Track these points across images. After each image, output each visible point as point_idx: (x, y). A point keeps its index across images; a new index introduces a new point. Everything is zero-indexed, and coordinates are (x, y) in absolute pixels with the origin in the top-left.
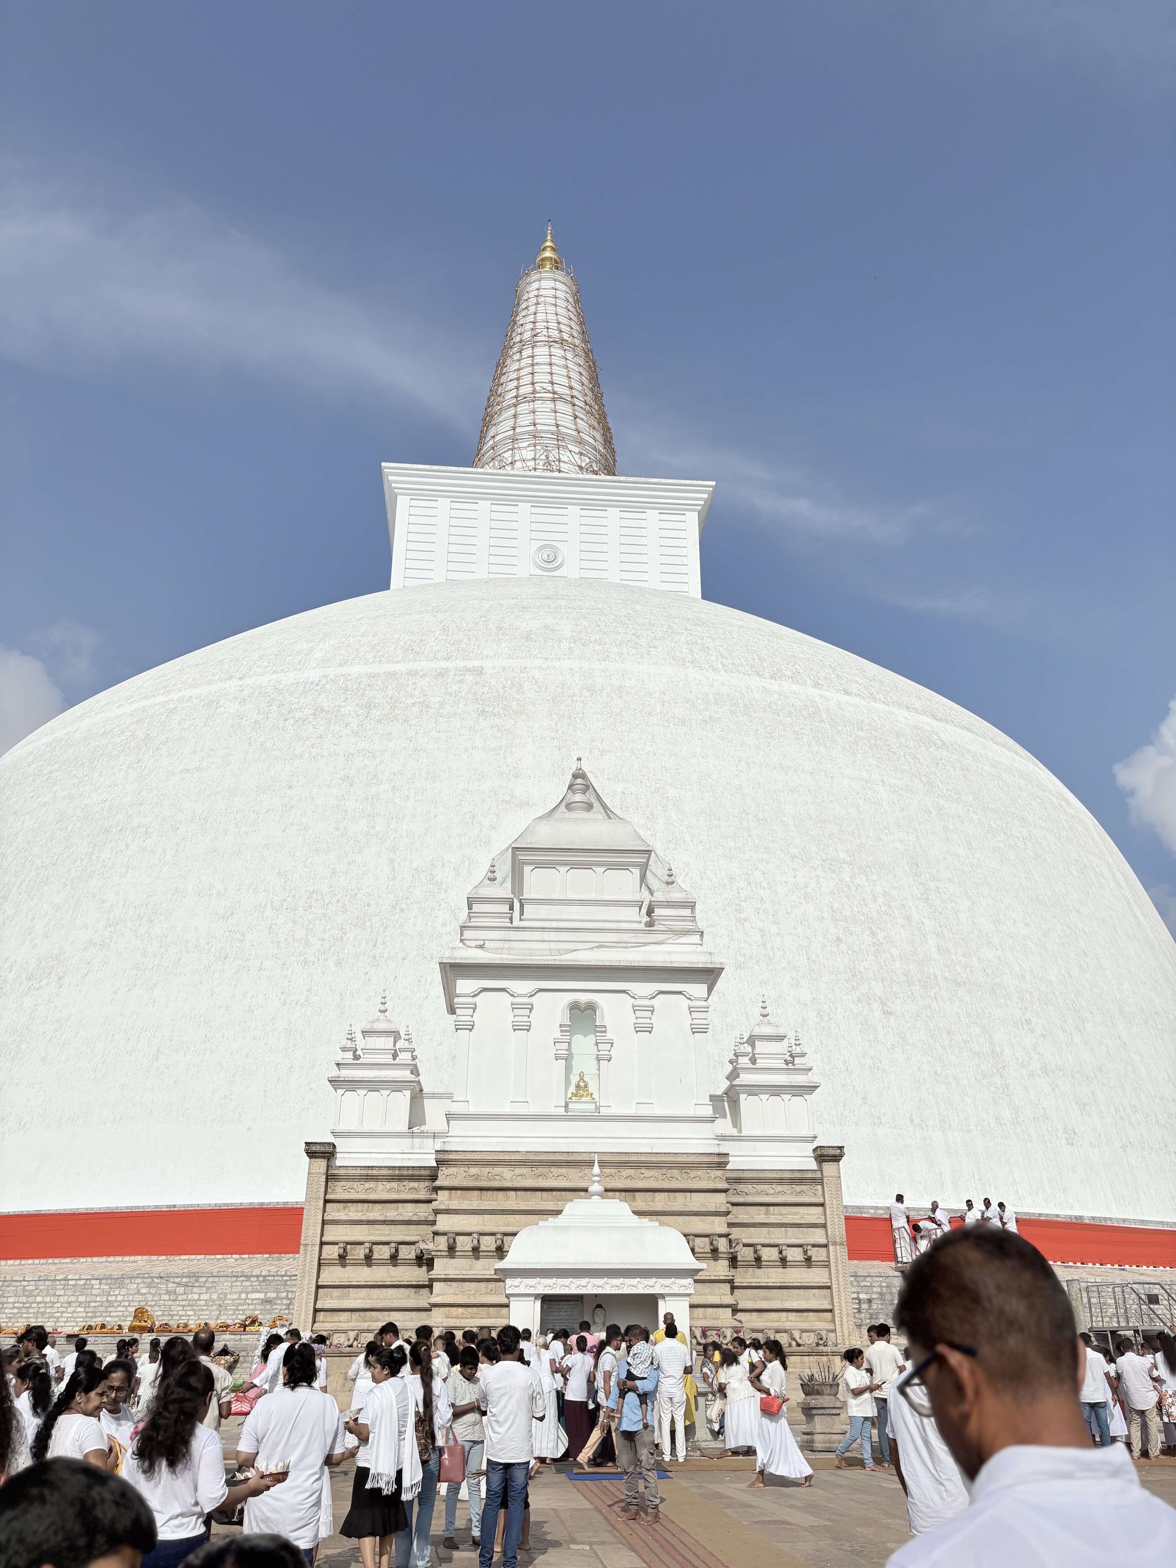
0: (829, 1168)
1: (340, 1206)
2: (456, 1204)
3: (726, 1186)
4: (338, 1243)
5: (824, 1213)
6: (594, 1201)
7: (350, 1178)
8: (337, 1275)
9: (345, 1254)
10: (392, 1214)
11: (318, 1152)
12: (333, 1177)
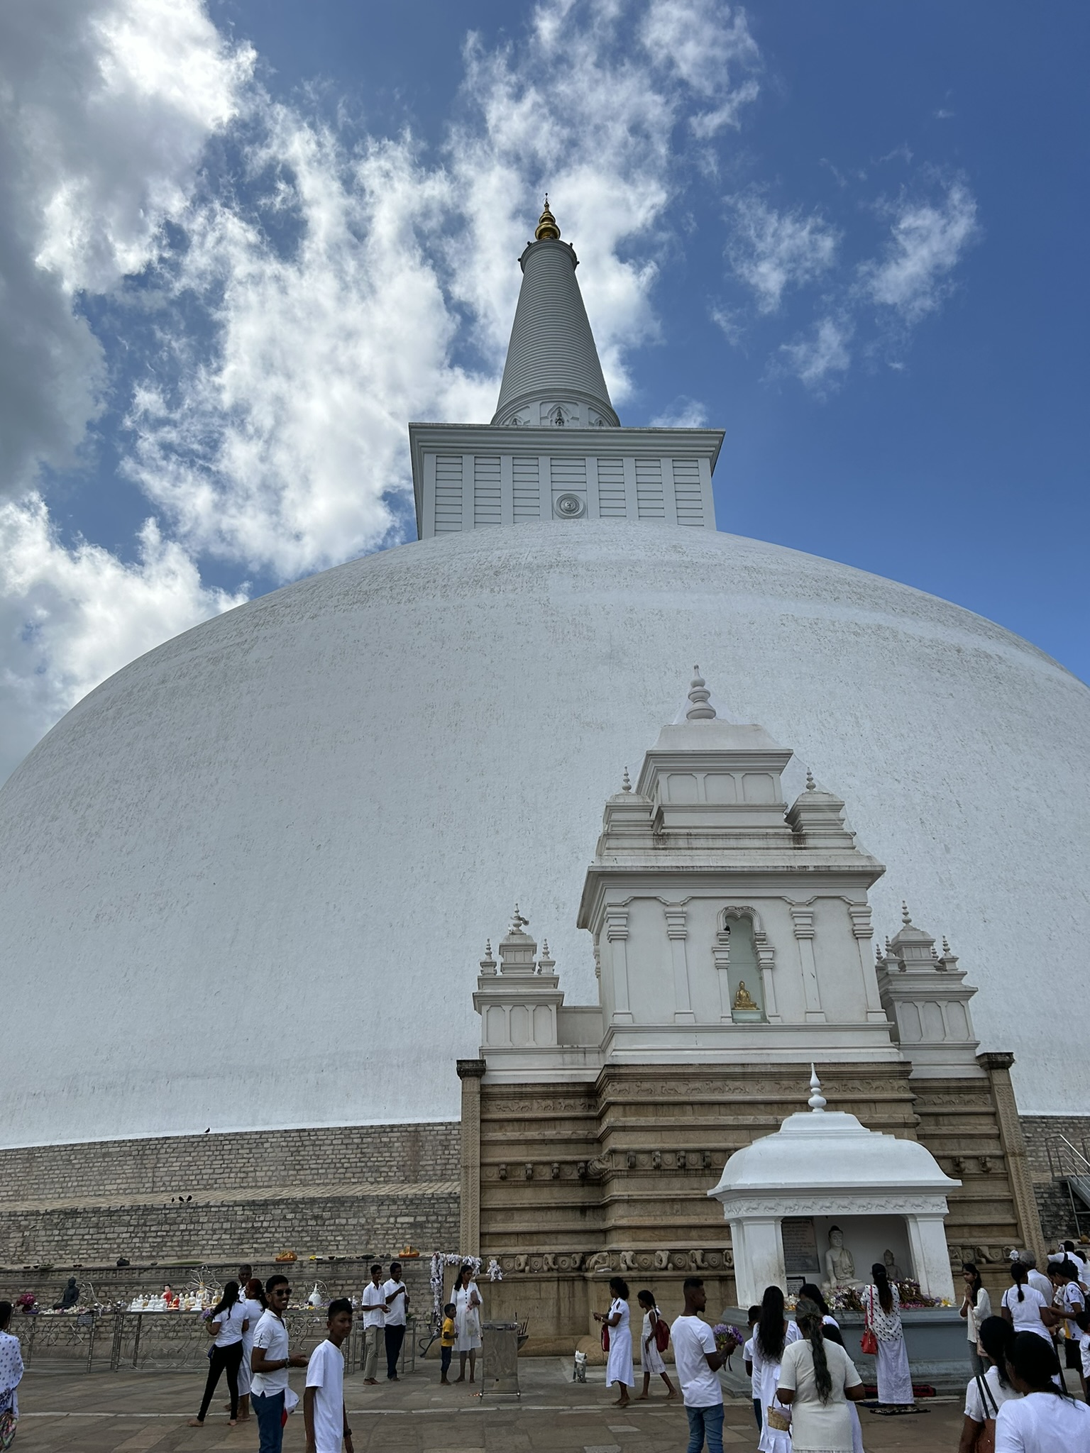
0: (998, 1076)
1: (496, 1126)
2: (632, 1121)
3: (912, 1096)
4: (497, 1165)
5: (997, 1123)
6: (817, 1114)
7: (504, 1097)
8: (499, 1198)
9: (507, 1176)
10: (550, 1133)
11: (470, 1070)
12: (486, 1095)
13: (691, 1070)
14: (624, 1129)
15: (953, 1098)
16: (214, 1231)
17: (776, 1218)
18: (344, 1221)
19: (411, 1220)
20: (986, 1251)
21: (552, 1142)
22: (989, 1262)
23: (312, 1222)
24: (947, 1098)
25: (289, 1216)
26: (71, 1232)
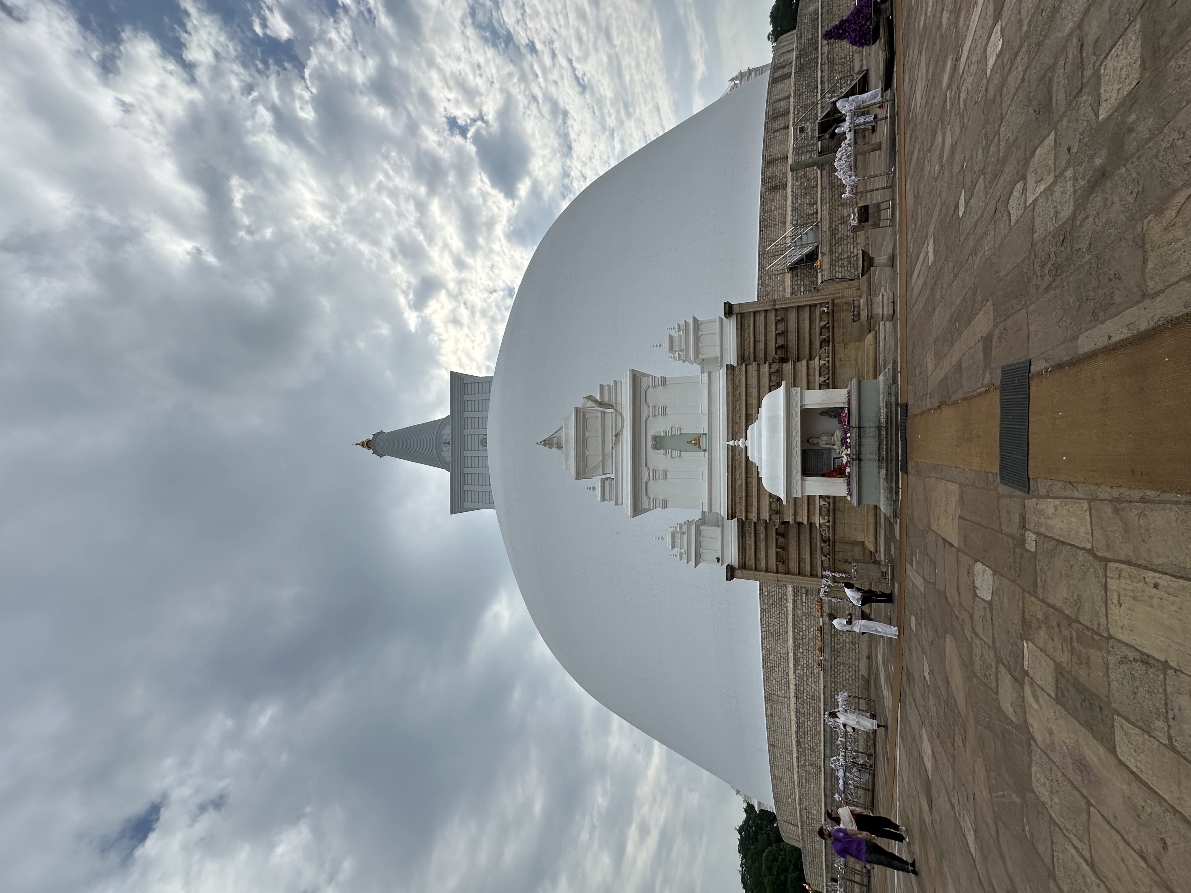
0: (736, 310)
1: (758, 563)
2: (755, 510)
3: (744, 365)
4: (777, 565)
5: (759, 312)
6: (749, 443)
7: (744, 558)
8: (793, 565)
9: (782, 559)
10: (762, 536)
11: (731, 573)
12: (744, 566)
13: (730, 477)
14: (759, 513)
15: (746, 333)
16: (807, 685)
17: (802, 479)
18: (804, 626)
19: (804, 595)
20: (823, 323)
21: (766, 536)
22: (828, 323)
23: (804, 640)
24: (746, 335)
25: (801, 650)
26: (807, 745)
